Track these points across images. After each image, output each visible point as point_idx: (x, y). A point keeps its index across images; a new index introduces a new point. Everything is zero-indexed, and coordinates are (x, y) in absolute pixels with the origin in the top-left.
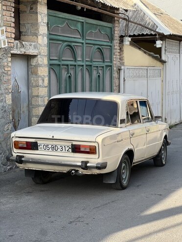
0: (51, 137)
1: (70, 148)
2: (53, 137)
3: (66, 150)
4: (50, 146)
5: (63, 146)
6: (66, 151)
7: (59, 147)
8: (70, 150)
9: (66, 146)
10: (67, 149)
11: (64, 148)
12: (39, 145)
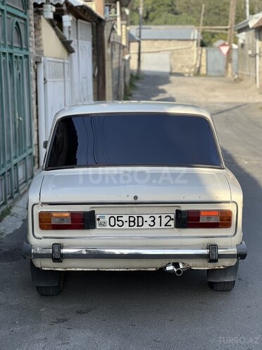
0: (131, 199)
1: (171, 219)
2: (136, 198)
3: (163, 224)
4: (125, 218)
5: (157, 216)
6: (163, 226)
7: (146, 217)
8: (172, 223)
9: (163, 216)
10: (165, 221)
11: (157, 221)
12: (97, 217)
